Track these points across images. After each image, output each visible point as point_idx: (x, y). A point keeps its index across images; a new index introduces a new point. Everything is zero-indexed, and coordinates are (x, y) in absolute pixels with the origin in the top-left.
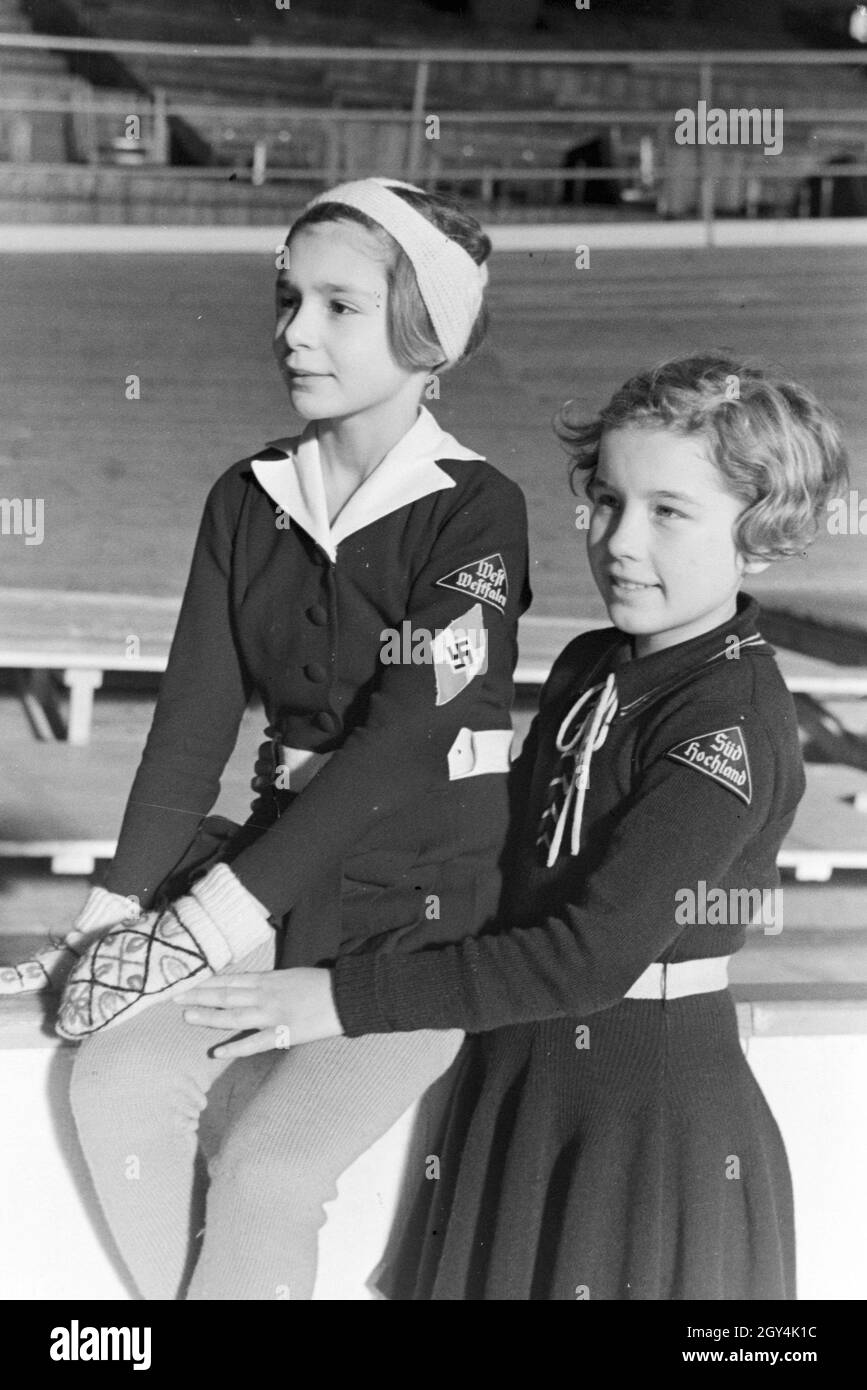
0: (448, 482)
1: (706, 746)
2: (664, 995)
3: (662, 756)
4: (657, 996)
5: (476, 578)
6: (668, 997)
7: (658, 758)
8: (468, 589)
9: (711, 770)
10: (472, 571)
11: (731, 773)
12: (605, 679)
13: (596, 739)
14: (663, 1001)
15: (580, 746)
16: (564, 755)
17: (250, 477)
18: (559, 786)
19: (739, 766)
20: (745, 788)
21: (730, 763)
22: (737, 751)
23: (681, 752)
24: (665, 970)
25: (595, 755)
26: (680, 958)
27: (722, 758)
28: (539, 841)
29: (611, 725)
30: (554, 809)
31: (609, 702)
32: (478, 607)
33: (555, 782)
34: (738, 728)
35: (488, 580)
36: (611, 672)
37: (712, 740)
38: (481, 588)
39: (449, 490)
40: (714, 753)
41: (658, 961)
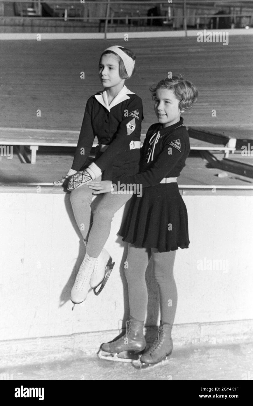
0: (129, 98)
1: (174, 142)
2: (166, 183)
3: (167, 144)
4: (165, 183)
5: (134, 114)
6: (167, 183)
7: (166, 144)
8: (132, 116)
9: (174, 146)
10: (133, 113)
11: (178, 147)
12: (158, 132)
13: (156, 142)
14: (166, 184)
15: (154, 143)
16: (151, 144)
17: (95, 98)
18: (150, 149)
19: (179, 146)
20: (180, 149)
21: (178, 145)
22: (179, 143)
23: (170, 143)
24: (166, 179)
25: (156, 144)
26: (169, 177)
27: (177, 144)
28: (146, 159)
29: (159, 140)
30: (149, 153)
31: (158, 136)
32: (134, 119)
33: (149, 149)
34: (179, 140)
35: (136, 114)
36: (159, 130)
37: (175, 141)
38: (135, 116)
39: (129, 99)
40: (175, 143)
41: (165, 177)
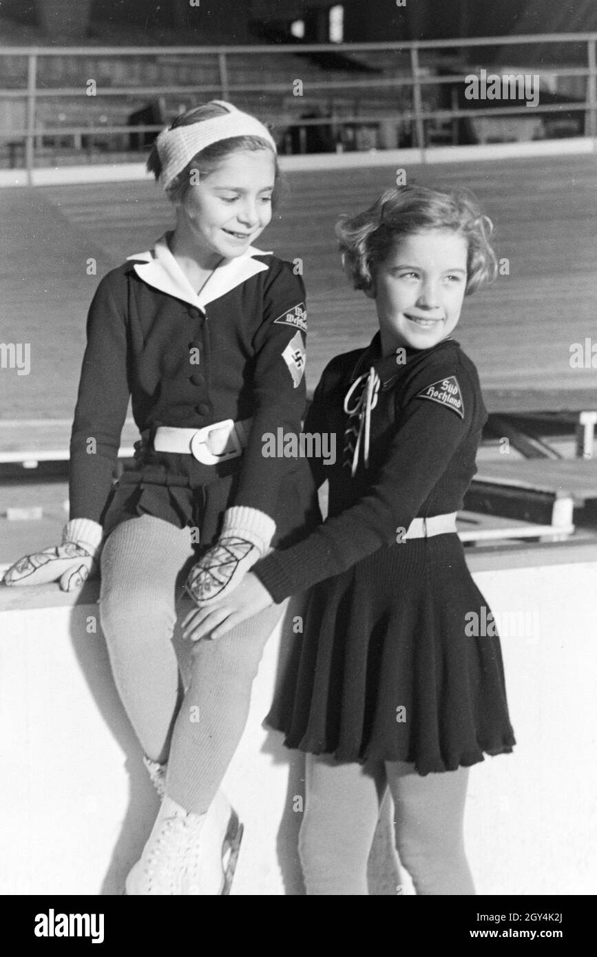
1: (438, 388)
2: (426, 535)
3: (414, 397)
4: (422, 535)
5: (296, 317)
6: (428, 536)
7: (410, 401)
8: (293, 322)
9: (442, 401)
10: (293, 312)
11: (453, 401)
12: (369, 370)
13: (371, 403)
14: (426, 539)
15: (362, 409)
16: (351, 416)
18: (351, 433)
19: (457, 397)
20: (460, 409)
21: (452, 396)
22: (455, 390)
23: (425, 393)
24: (425, 521)
25: (372, 412)
26: (433, 514)
27: (448, 394)
28: (345, 464)
29: (379, 392)
30: (350, 445)
31: (374, 381)
32: (298, 332)
33: (348, 431)
34: (453, 377)
35: (301, 317)
36: (371, 366)
37: (441, 384)
38: (299, 322)
40: (443, 391)
41: (419, 516)
